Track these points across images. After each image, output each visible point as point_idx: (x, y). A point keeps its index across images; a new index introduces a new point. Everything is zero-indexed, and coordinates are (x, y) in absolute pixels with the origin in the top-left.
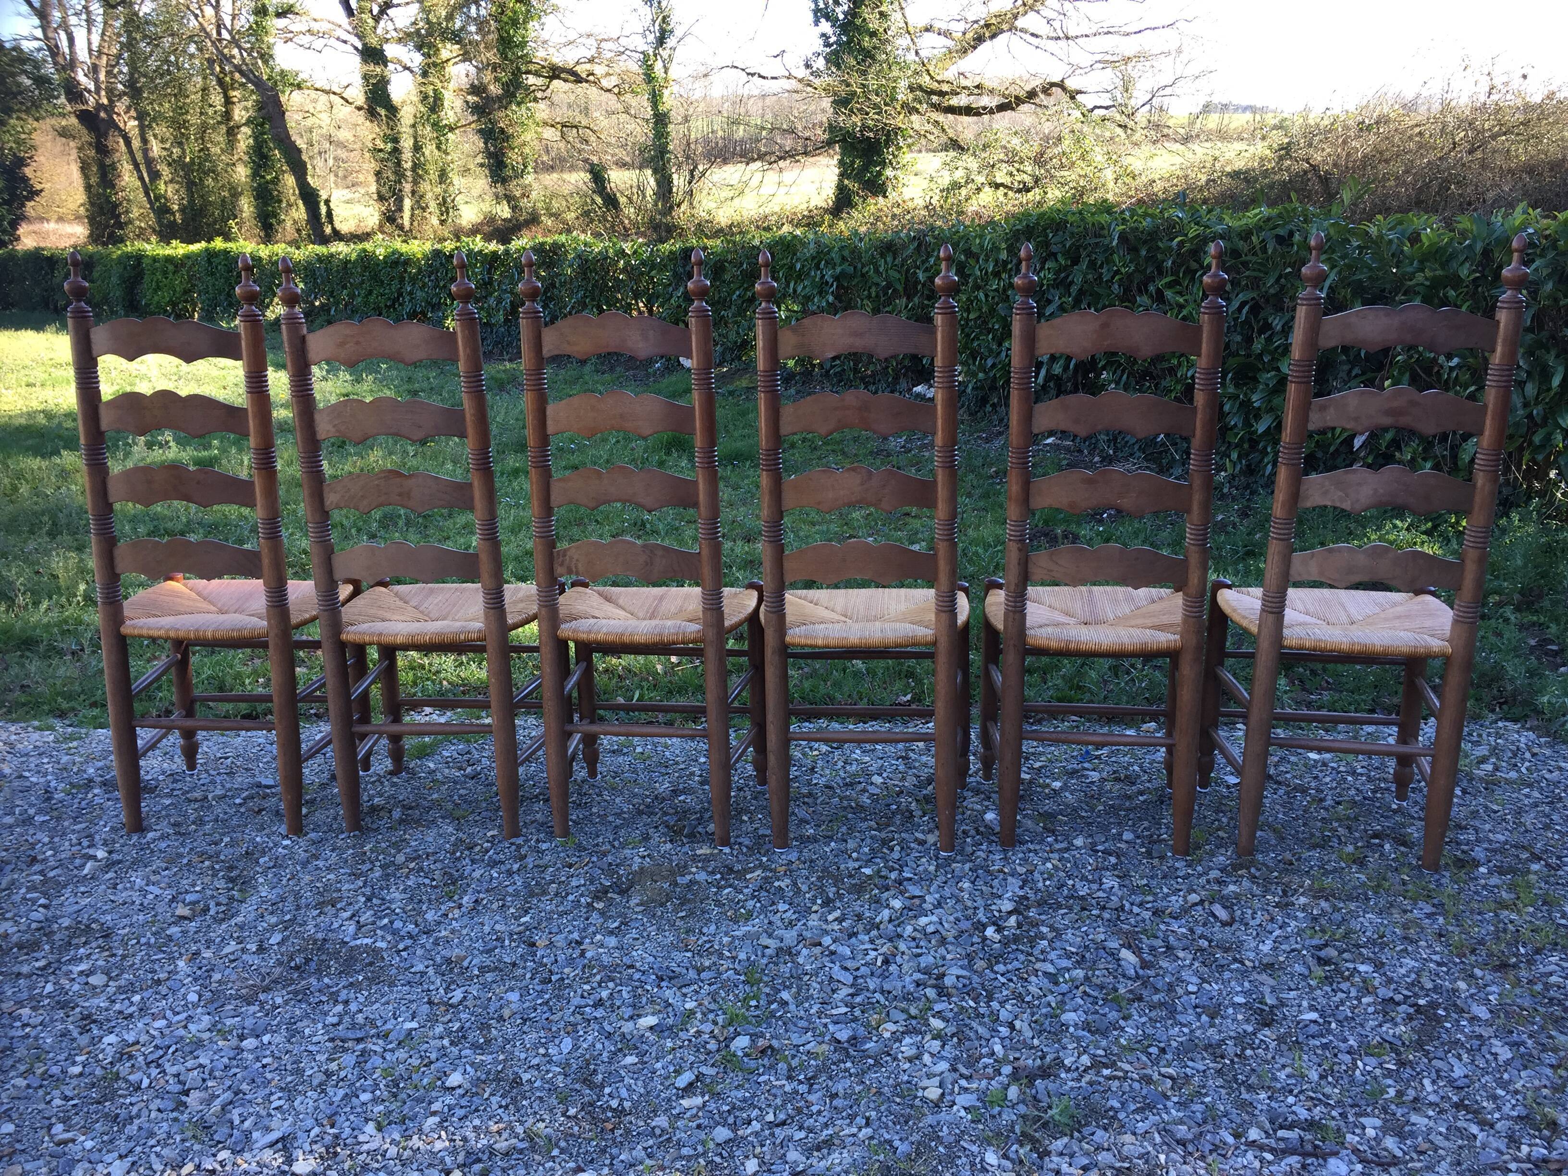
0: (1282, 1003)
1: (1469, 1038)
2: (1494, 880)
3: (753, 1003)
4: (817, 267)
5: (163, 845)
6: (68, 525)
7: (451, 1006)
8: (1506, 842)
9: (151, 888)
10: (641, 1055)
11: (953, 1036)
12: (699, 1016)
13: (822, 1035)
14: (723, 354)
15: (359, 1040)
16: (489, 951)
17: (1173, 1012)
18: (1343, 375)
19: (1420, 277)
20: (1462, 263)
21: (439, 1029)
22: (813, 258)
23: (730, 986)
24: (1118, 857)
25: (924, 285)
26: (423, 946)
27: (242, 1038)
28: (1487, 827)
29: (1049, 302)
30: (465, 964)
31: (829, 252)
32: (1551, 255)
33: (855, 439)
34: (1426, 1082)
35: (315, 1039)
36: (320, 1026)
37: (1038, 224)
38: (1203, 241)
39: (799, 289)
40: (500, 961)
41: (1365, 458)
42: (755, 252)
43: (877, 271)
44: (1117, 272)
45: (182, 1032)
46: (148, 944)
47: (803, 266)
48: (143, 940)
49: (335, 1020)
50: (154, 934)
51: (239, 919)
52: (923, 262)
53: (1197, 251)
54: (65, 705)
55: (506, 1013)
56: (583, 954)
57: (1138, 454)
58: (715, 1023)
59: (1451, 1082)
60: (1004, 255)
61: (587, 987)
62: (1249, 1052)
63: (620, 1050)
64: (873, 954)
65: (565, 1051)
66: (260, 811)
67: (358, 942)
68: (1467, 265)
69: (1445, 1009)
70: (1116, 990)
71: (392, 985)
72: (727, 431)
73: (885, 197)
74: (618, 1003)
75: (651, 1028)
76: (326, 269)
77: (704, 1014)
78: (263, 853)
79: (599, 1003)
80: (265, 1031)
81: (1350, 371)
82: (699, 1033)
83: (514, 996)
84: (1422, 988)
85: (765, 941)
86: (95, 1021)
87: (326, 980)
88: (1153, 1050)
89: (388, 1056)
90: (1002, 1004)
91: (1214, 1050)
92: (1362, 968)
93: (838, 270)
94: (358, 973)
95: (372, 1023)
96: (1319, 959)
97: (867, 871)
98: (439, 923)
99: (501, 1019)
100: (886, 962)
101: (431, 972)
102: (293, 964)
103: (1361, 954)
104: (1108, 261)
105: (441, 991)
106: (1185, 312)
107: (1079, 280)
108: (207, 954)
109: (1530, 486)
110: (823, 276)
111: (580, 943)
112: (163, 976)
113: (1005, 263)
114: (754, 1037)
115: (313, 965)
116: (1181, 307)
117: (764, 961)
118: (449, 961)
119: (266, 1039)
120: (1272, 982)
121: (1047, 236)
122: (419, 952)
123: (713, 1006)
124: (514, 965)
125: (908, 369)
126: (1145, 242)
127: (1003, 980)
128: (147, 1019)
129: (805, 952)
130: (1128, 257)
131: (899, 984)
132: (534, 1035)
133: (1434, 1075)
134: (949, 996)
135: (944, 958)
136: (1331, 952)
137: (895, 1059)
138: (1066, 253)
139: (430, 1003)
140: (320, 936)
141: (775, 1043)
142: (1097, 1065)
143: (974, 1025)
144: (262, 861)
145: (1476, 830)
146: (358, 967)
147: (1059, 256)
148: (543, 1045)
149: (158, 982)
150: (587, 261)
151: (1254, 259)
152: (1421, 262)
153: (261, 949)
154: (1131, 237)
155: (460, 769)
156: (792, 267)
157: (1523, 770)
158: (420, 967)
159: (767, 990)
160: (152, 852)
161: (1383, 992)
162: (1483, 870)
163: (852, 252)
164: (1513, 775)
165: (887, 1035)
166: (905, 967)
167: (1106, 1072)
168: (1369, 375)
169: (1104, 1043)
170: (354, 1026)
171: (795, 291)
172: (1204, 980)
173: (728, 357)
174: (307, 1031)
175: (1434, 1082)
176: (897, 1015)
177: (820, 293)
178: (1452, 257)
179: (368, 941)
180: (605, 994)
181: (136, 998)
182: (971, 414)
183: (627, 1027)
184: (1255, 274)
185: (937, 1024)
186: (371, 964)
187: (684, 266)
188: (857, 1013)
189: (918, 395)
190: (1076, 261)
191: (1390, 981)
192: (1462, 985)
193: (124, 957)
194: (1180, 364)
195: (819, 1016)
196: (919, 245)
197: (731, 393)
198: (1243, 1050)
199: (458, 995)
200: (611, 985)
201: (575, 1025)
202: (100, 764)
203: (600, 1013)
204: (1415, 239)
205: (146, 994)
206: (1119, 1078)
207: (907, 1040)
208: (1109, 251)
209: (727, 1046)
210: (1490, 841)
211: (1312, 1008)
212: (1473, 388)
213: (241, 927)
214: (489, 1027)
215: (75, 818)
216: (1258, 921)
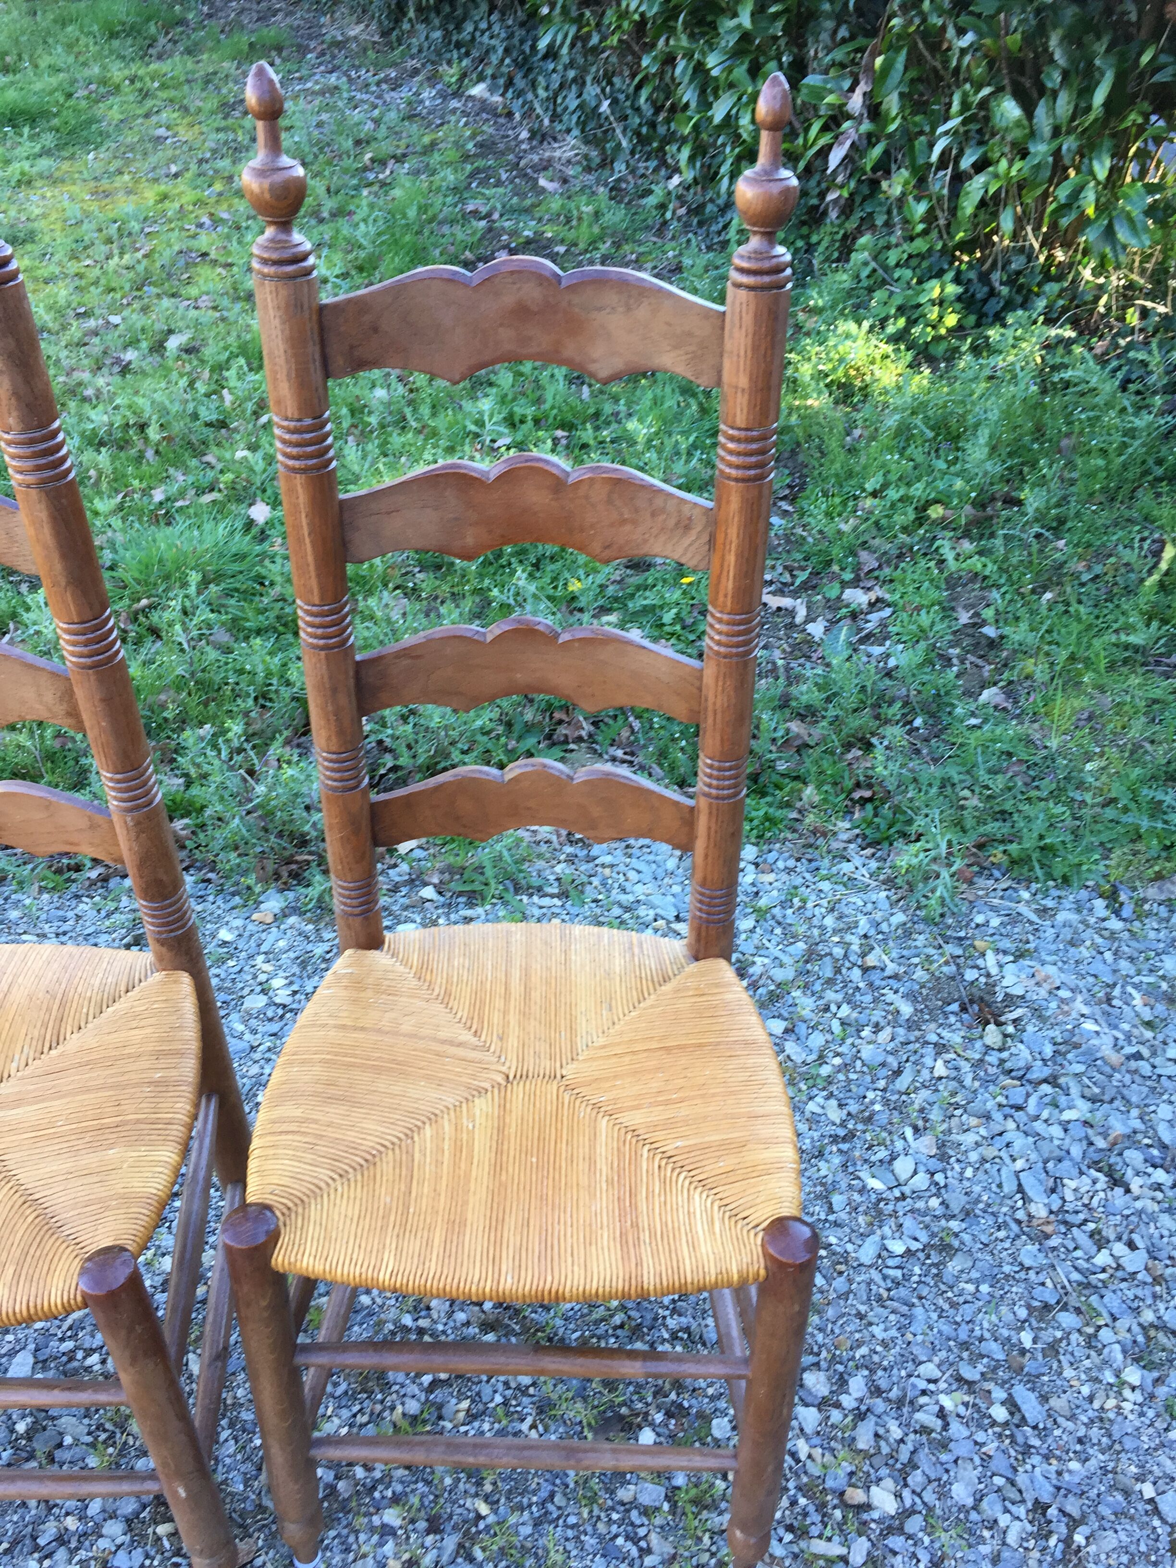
41: (842, 185)
81: (835, 32)
168: (861, 41)
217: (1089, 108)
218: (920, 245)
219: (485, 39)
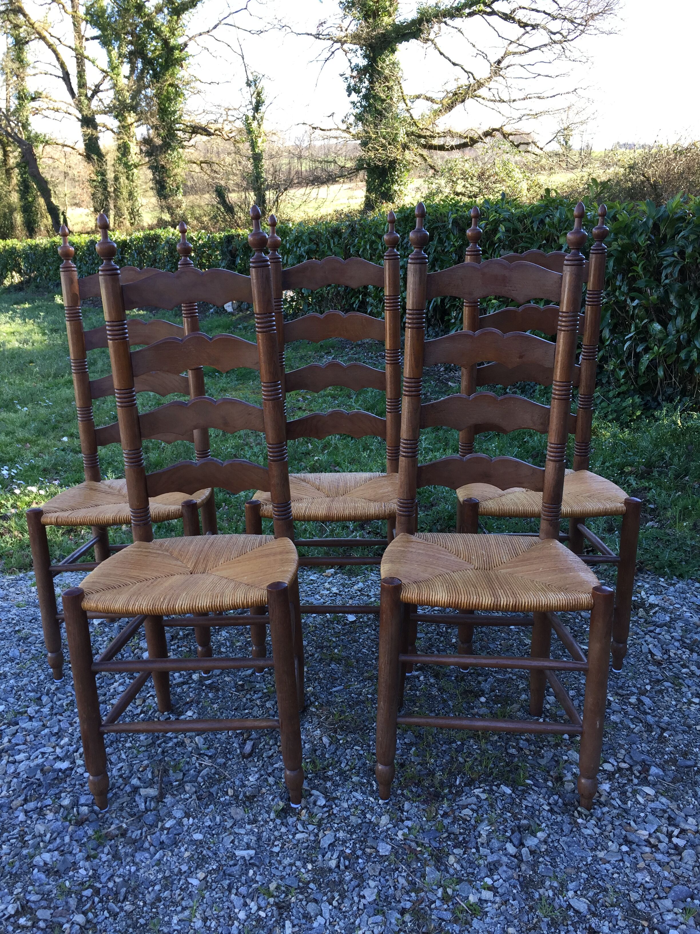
20: (640, 235)
22: (294, 240)
31: (302, 236)
38: (497, 223)
39: (288, 260)
44: (453, 246)
47: (290, 246)
52: (353, 241)
53: (495, 231)
68: (643, 236)
73: (393, 203)
76: (35, 254)
93: (308, 247)
104: (448, 238)
130: (458, 236)
151: (526, 235)
152: (616, 234)
154: (460, 222)
162: (483, 699)
178: (635, 230)
208: (448, 231)
212: (646, 321)
217: (690, 321)
218: (624, 388)
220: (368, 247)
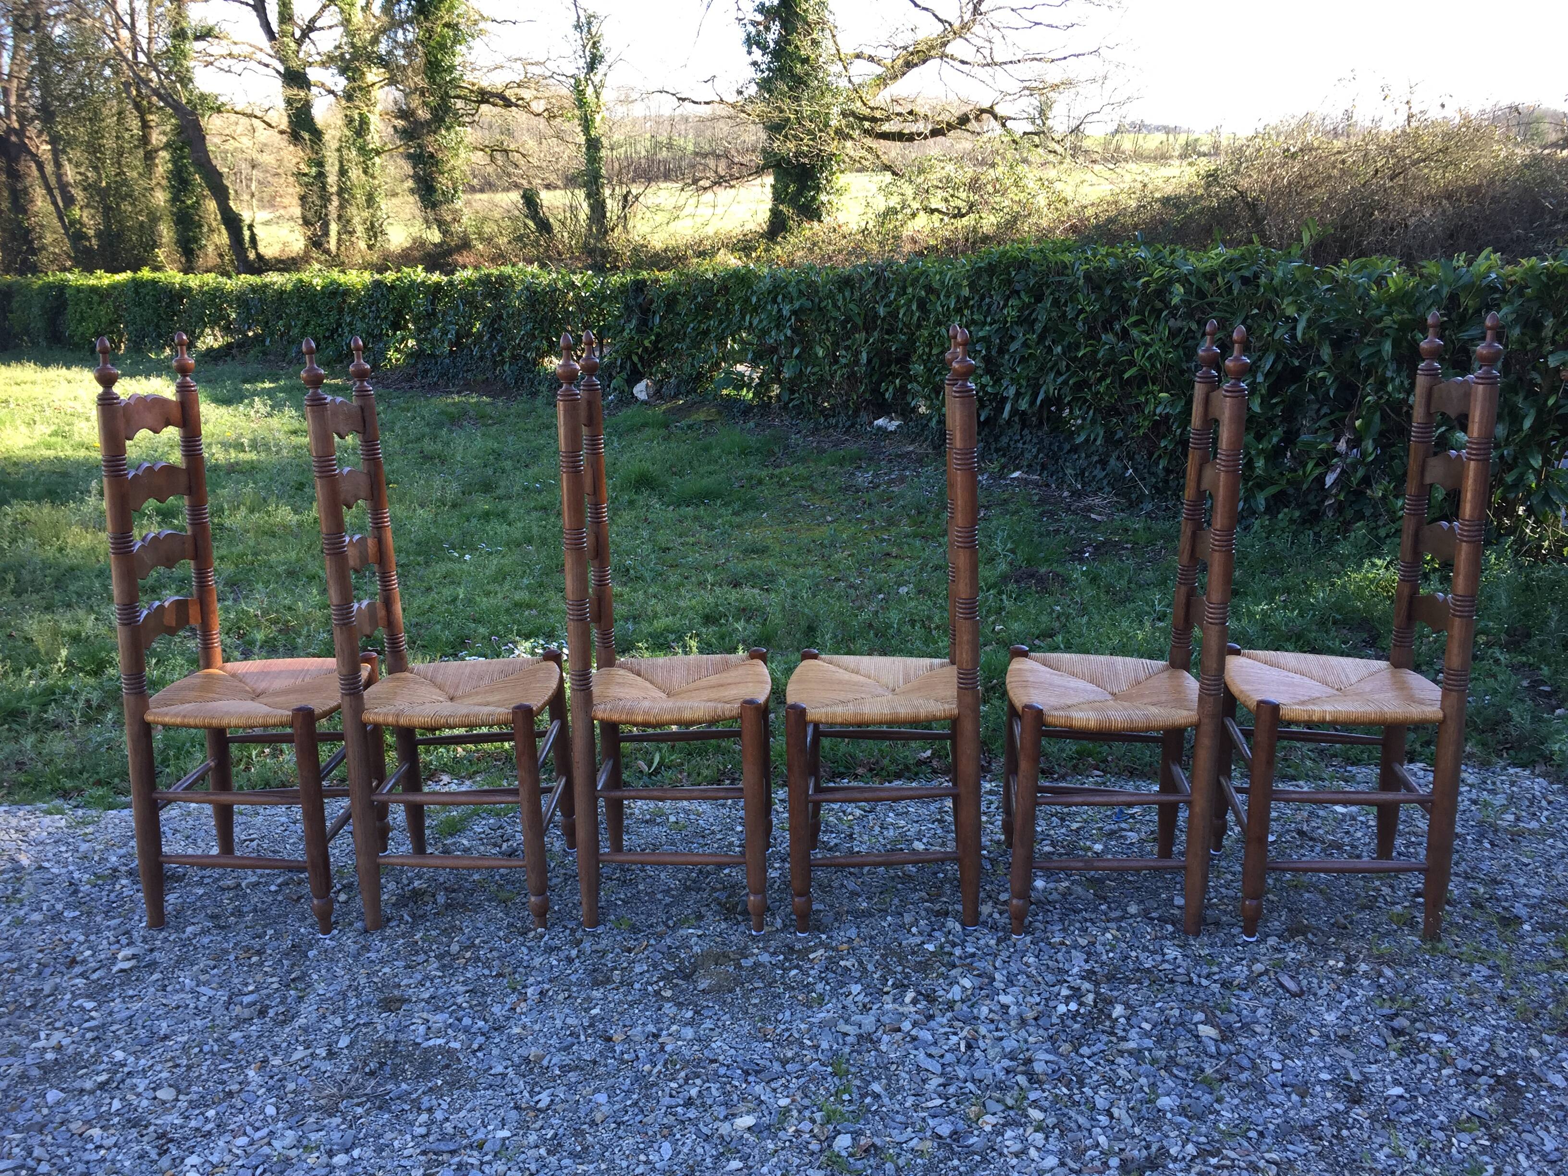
0: (1366, 1079)
1: (1553, 1109)
2: (1540, 939)
3: (846, 1097)
4: (774, 301)
5: (206, 940)
6: (33, 581)
7: (540, 1110)
8: (1543, 898)
9: (202, 989)
10: (745, 1158)
11: (1054, 1127)
12: (795, 1113)
13: (922, 1130)
14: (678, 386)
15: (453, 1153)
16: (567, 1049)
17: (1262, 1093)
18: (1312, 413)
19: (1387, 321)
20: (1429, 308)
21: (533, 1138)
22: (769, 292)
23: (818, 1079)
24: (1174, 925)
25: (884, 319)
26: (497, 1045)
27: (331, 1154)
28: (1522, 881)
29: (1013, 338)
30: (545, 1063)
31: (786, 286)
32: (1518, 302)
33: (823, 475)
34: (1521, 1157)
35: (406, 1153)
36: (408, 1137)
37: (1000, 262)
38: (1168, 281)
39: (755, 323)
40: (579, 1059)
41: (1336, 495)
42: (709, 285)
43: (835, 305)
44: (1081, 311)
45: (266, 1150)
46: (211, 1052)
47: (759, 300)
48: (206, 1048)
49: (423, 1131)
50: (216, 1041)
51: (302, 1021)
52: (882, 298)
53: (1162, 292)
54: (69, 784)
55: (599, 1117)
56: (662, 1049)
57: (1107, 489)
58: (813, 1121)
59: (1544, 1156)
60: (966, 292)
61: (674, 1085)
62: (1345, 1133)
63: (722, 1154)
64: (954, 1039)
65: (667, 1157)
66: (299, 898)
67: (431, 1043)
68: (1434, 309)
69: (1524, 1079)
70: (1202, 1070)
71: (474, 1089)
72: (692, 468)
73: (820, 221)
74: (709, 1102)
75: (749, 1129)
76: (260, 299)
77: (800, 1112)
78: (311, 946)
79: (689, 1103)
80: (353, 1146)
81: (1319, 410)
82: (798, 1133)
83: (602, 1098)
84: (1497, 1057)
85: (843, 1027)
86: (171, 1140)
87: (404, 1086)
88: (1252, 1134)
89: (486, 1168)
90: (1095, 1089)
91: (1310, 1130)
92: (1437, 1038)
93: (797, 305)
94: (435, 1076)
95: (462, 1132)
96: (1393, 1029)
97: (930, 947)
98: (508, 1018)
99: (593, 1123)
100: (969, 1046)
101: (511, 1072)
102: (367, 1070)
103: (1432, 1023)
104: (1073, 299)
105: (526, 1094)
106: (1151, 351)
107: (1043, 317)
108: (277, 1061)
109: (1500, 522)
110: (780, 310)
111: (656, 1036)
112: (235, 1087)
113: (967, 300)
114: (856, 1135)
115: (387, 1069)
116: (1147, 345)
117: (847, 1050)
118: (527, 1060)
119: (356, 1153)
120: (1352, 1056)
121: (1009, 274)
122: (495, 1052)
123: (806, 1102)
124: (595, 1062)
125: (868, 402)
126: (1109, 281)
127: (1091, 1064)
128: (228, 1137)
129: (886, 1038)
130: (1093, 297)
131: (989, 1072)
132: (631, 1141)
133: (1526, 1150)
134: (1040, 1082)
135: (1026, 1041)
136: (1401, 1022)
137: (1001, 1154)
138: (1029, 291)
139: (517, 1107)
140: (391, 1037)
141: (877, 1141)
142: (1203, 1154)
143: (1072, 1113)
144: (311, 954)
145: (1512, 885)
146: (434, 1070)
147: (1023, 294)
148: (642, 1151)
149: (230, 1094)
150: (535, 293)
151: (1221, 300)
152: (1389, 306)
153: (331, 1054)
154: (1096, 277)
155: (495, 845)
156: (747, 300)
157: (1543, 819)
158: (499, 1069)
159: (858, 1082)
160: (195, 949)
161: (1461, 1063)
162: (1526, 927)
163: (809, 286)
164: (1534, 825)
165: (988, 1128)
166: (991, 1053)
167: (1213, 1161)
168: (1338, 414)
169: (1204, 1129)
170: (444, 1137)
171: (751, 324)
172: (1286, 1057)
173: (683, 389)
174: (396, 1144)
175: (1528, 1157)
176: (992, 1106)
177: (778, 327)
178: (1419, 301)
179: (441, 1041)
180: (694, 1092)
181: (211, 1113)
182: (934, 448)
183: (725, 1128)
184: (1221, 314)
185: (1035, 1114)
186: (447, 1066)
187: (635, 299)
188: (953, 1105)
189: (880, 428)
190: (1039, 299)
191: (1465, 1050)
192: (1534, 1052)
193: (189, 1068)
194: (1147, 400)
195: (916, 1107)
196: (878, 280)
197: (690, 427)
198: (1339, 1130)
199: (545, 1099)
200: (698, 1082)
201: (670, 1128)
202: (123, 851)
203: (692, 1113)
204: (1380, 281)
205: (221, 1109)
206: (1227, 1167)
207: (1009, 1134)
208: (1072, 289)
209: (830, 1146)
210: (1527, 896)
211: (1396, 1083)
212: (1443, 429)
213: (305, 1030)
214: (583, 1133)
215: (106, 913)
216: (1325, 991)
219: (1020, 445)
220: (914, 307)
